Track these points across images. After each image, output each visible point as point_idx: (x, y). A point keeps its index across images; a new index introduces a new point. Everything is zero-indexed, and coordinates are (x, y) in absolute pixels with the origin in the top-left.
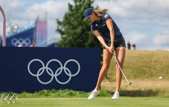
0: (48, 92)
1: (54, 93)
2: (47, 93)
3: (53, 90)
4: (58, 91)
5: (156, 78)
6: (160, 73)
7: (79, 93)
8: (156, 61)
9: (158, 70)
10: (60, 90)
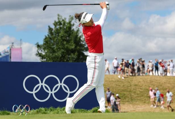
0: (46, 110)
1: (52, 111)
2: (44, 111)
3: (51, 108)
4: (57, 109)
5: (136, 102)
6: (140, 96)
7: (79, 111)
8: (136, 85)
9: (138, 94)
10: (58, 108)
